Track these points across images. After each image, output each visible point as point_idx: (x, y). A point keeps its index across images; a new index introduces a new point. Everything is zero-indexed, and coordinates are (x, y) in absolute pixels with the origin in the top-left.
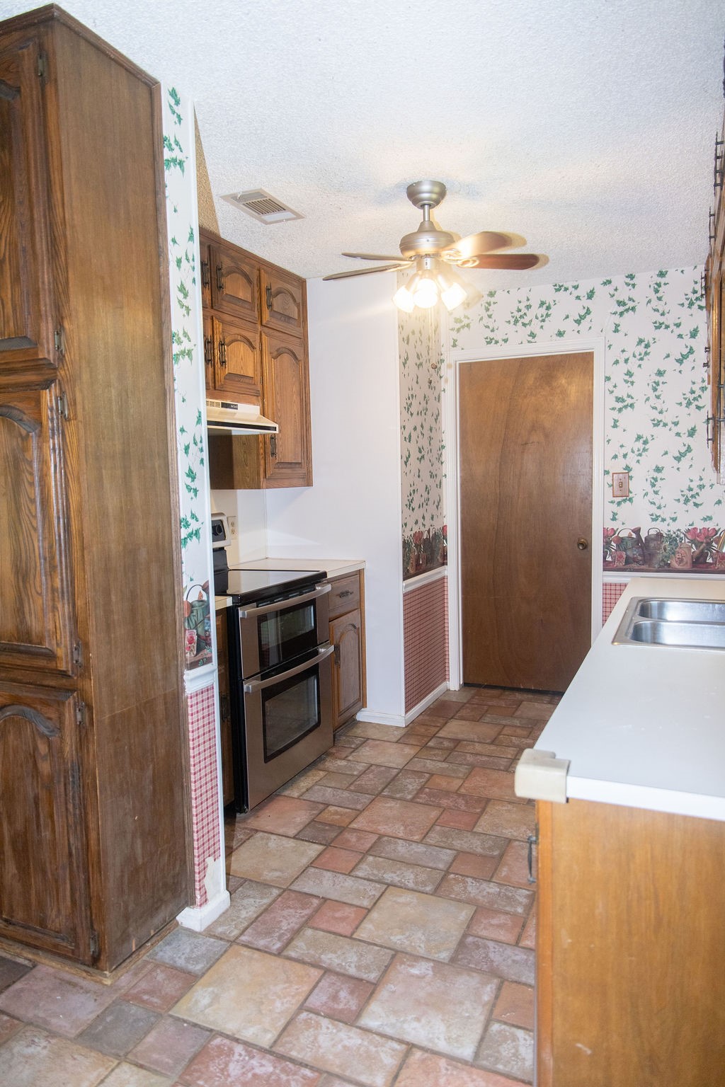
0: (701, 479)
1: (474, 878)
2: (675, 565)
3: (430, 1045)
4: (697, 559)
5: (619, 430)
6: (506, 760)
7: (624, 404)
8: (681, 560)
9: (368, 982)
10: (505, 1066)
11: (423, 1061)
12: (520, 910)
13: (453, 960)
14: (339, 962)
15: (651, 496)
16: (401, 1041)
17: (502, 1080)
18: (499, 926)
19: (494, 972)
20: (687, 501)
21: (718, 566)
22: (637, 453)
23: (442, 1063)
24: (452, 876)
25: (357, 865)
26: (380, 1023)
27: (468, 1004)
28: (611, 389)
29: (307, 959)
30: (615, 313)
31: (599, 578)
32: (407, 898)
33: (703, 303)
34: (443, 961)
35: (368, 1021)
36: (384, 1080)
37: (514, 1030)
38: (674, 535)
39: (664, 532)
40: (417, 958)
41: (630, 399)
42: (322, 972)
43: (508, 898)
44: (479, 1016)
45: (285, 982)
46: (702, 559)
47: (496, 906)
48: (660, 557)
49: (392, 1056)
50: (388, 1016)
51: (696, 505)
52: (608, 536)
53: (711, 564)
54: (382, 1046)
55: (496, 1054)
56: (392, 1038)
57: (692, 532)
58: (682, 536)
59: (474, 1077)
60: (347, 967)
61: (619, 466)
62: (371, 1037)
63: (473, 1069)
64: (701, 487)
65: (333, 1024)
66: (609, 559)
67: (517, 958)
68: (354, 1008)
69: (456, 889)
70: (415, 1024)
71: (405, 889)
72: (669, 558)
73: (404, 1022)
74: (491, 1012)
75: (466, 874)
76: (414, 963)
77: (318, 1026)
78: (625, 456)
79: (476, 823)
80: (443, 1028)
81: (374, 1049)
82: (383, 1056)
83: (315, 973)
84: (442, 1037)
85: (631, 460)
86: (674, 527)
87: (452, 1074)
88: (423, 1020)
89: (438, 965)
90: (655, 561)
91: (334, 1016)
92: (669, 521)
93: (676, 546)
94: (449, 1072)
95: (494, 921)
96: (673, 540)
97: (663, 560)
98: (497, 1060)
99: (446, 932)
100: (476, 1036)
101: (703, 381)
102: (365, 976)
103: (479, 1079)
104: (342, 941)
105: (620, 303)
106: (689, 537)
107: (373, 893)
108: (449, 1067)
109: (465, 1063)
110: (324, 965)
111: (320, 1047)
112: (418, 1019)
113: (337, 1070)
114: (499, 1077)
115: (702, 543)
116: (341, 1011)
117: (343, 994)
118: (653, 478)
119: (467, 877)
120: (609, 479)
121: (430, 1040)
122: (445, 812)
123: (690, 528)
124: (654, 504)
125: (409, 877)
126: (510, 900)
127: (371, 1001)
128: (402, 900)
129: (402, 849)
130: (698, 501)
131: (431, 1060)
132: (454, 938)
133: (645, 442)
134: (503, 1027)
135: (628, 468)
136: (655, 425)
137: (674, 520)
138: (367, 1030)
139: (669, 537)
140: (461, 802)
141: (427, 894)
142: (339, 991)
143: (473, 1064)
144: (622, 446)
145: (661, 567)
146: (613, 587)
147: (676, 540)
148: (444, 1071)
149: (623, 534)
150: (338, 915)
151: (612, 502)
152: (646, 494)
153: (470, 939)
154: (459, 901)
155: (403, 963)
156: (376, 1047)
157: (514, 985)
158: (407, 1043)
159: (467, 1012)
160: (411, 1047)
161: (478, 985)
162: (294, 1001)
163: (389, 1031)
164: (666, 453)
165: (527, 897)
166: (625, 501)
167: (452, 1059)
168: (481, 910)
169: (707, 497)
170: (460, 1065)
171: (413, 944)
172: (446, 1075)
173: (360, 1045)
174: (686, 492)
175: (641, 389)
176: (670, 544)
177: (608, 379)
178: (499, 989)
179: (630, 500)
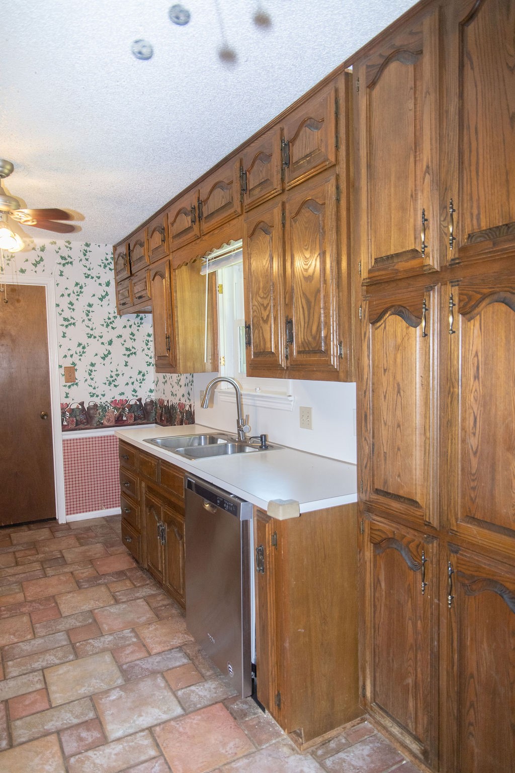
0: (117, 371)
1: (92, 639)
2: (106, 423)
3: (159, 721)
4: (118, 418)
5: (67, 339)
6: (38, 571)
7: (69, 323)
8: (109, 420)
9: (91, 720)
10: (200, 704)
11: (163, 729)
12: (135, 640)
13: (127, 681)
14: (61, 723)
15: (89, 381)
16: (143, 730)
17: (205, 710)
18: (132, 652)
19: (154, 673)
20: (110, 384)
21: (129, 421)
22: (79, 354)
23: (172, 723)
24: (78, 644)
25: (4, 672)
26: (122, 731)
27: (157, 693)
28: (60, 312)
29: (36, 736)
30: (60, 264)
31: (59, 437)
32: (62, 670)
33: (112, 266)
34: (122, 684)
35: (113, 736)
36: (153, 751)
37: (188, 688)
38: (104, 405)
39: (98, 404)
40: (107, 692)
41: (72, 319)
42: (55, 735)
43: (122, 638)
44: (168, 694)
45: (38, 755)
46: (120, 418)
47: (120, 645)
48: (97, 419)
49: (146, 739)
50: (123, 726)
51: (115, 386)
52: (64, 409)
53: (126, 420)
54: (135, 739)
55: (192, 703)
56: (136, 733)
57: (114, 402)
58: (109, 405)
59: (193, 717)
60: (70, 722)
61: (68, 363)
62: (125, 740)
63: (189, 715)
64: (117, 375)
65: (96, 751)
66: (65, 423)
67: (157, 660)
68: (99, 736)
69: (88, 649)
70: (141, 719)
71: (55, 665)
72: (102, 419)
73: (134, 721)
74: (171, 689)
75: (86, 639)
76: (108, 695)
77: (88, 758)
78: (72, 356)
79: (60, 612)
80: (157, 710)
81: (133, 743)
82: (141, 742)
83: (53, 738)
84: (160, 714)
85: (76, 358)
86: (104, 400)
87: (182, 724)
88: (143, 714)
89: (121, 687)
90: (94, 422)
91: (93, 746)
92: (100, 396)
93: (106, 411)
94: (180, 724)
95: (128, 652)
96: (104, 409)
97: (98, 421)
98: (195, 705)
99: (108, 671)
100: (175, 702)
101: (115, 313)
102: (87, 718)
103: (196, 717)
104: (49, 713)
105: (63, 258)
106: (113, 405)
107: (37, 678)
108: (178, 722)
109: (183, 715)
110: (53, 730)
111: (101, 765)
112: (140, 715)
113: (125, 766)
114: (202, 710)
115: (120, 408)
116: (93, 742)
117: (84, 734)
118: (90, 370)
119: (88, 640)
120: (62, 371)
121: (157, 719)
122: (32, 615)
123: (113, 400)
124: (91, 386)
125: (51, 658)
126: (124, 638)
127: (104, 727)
128: (61, 672)
129: (26, 647)
130: (116, 383)
131: (166, 726)
132: (115, 671)
133: (84, 348)
134: (183, 690)
135: (74, 364)
136: (89, 337)
137: (104, 395)
138: (118, 740)
139: (101, 406)
140: (37, 605)
141: (73, 660)
142: (80, 735)
143: (186, 713)
144: (69, 350)
145: (97, 425)
146: (72, 442)
147: (105, 408)
148: (178, 726)
149: (74, 406)
150: (27, 703)
151: (65, 386)
152: (86, 380)
153: (125, 667)
154: (97, 653)
155: (101, 699)
156: (133, 742)
157: (169, 672)
158: (147, 729)
159: (160, 696)
160: (150, 729)
161: (153, 683)
162: (56, 759)
163: (131, 731)
164: (96, 355)
165: (131, 632)
166: (73, 385)
167: (175, 719)
168: (115, 652)
169: (121, 381)
170: (181, 718)
171: (96, 687)
172: (180, 726)
173: (123, 747)
174: (109, 379)
175: (79, 314)
176: (102, 411)
177: (58, 305)
178: (164, 677)
179: (77, 384)
